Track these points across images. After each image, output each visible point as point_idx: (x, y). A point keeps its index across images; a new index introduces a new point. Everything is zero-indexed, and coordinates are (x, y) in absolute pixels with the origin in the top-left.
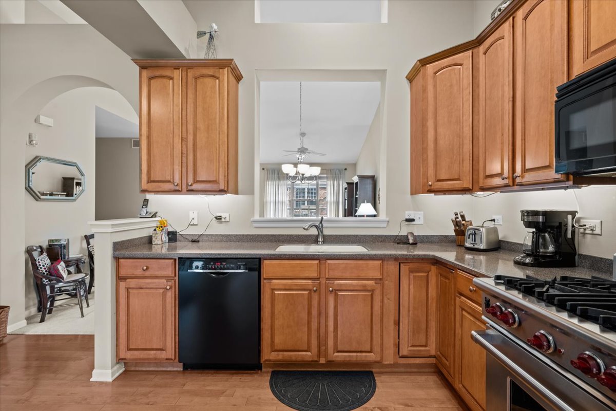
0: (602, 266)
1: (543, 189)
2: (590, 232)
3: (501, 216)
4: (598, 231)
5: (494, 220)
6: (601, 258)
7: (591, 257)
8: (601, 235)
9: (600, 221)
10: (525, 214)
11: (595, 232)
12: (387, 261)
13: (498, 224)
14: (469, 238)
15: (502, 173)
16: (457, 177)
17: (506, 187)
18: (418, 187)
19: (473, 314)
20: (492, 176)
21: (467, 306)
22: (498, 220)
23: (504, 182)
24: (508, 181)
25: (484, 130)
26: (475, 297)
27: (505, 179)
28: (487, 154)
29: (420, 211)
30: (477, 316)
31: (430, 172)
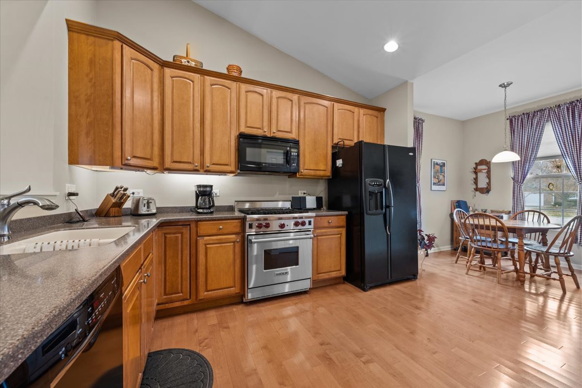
2: (215, 195)
5: (133, 193)
8: (219, 196)
11: (217, 195)
13: (138, 195)
14: (144, 206)
15: (192, 162)
16: (149, 157)
17: (195, 171)
18: (101, 158)
19: (219, 242)
20: (180, 162)
21: (213, 240)
22: (138, 193)
23: (195, 168)
24: (198, 168)
25: (170, 129)
26: (221, 232)
27: (196, 166)
28: (175, 147)
29: (73, 184)
30: (224, 241)
31: (128, 148)
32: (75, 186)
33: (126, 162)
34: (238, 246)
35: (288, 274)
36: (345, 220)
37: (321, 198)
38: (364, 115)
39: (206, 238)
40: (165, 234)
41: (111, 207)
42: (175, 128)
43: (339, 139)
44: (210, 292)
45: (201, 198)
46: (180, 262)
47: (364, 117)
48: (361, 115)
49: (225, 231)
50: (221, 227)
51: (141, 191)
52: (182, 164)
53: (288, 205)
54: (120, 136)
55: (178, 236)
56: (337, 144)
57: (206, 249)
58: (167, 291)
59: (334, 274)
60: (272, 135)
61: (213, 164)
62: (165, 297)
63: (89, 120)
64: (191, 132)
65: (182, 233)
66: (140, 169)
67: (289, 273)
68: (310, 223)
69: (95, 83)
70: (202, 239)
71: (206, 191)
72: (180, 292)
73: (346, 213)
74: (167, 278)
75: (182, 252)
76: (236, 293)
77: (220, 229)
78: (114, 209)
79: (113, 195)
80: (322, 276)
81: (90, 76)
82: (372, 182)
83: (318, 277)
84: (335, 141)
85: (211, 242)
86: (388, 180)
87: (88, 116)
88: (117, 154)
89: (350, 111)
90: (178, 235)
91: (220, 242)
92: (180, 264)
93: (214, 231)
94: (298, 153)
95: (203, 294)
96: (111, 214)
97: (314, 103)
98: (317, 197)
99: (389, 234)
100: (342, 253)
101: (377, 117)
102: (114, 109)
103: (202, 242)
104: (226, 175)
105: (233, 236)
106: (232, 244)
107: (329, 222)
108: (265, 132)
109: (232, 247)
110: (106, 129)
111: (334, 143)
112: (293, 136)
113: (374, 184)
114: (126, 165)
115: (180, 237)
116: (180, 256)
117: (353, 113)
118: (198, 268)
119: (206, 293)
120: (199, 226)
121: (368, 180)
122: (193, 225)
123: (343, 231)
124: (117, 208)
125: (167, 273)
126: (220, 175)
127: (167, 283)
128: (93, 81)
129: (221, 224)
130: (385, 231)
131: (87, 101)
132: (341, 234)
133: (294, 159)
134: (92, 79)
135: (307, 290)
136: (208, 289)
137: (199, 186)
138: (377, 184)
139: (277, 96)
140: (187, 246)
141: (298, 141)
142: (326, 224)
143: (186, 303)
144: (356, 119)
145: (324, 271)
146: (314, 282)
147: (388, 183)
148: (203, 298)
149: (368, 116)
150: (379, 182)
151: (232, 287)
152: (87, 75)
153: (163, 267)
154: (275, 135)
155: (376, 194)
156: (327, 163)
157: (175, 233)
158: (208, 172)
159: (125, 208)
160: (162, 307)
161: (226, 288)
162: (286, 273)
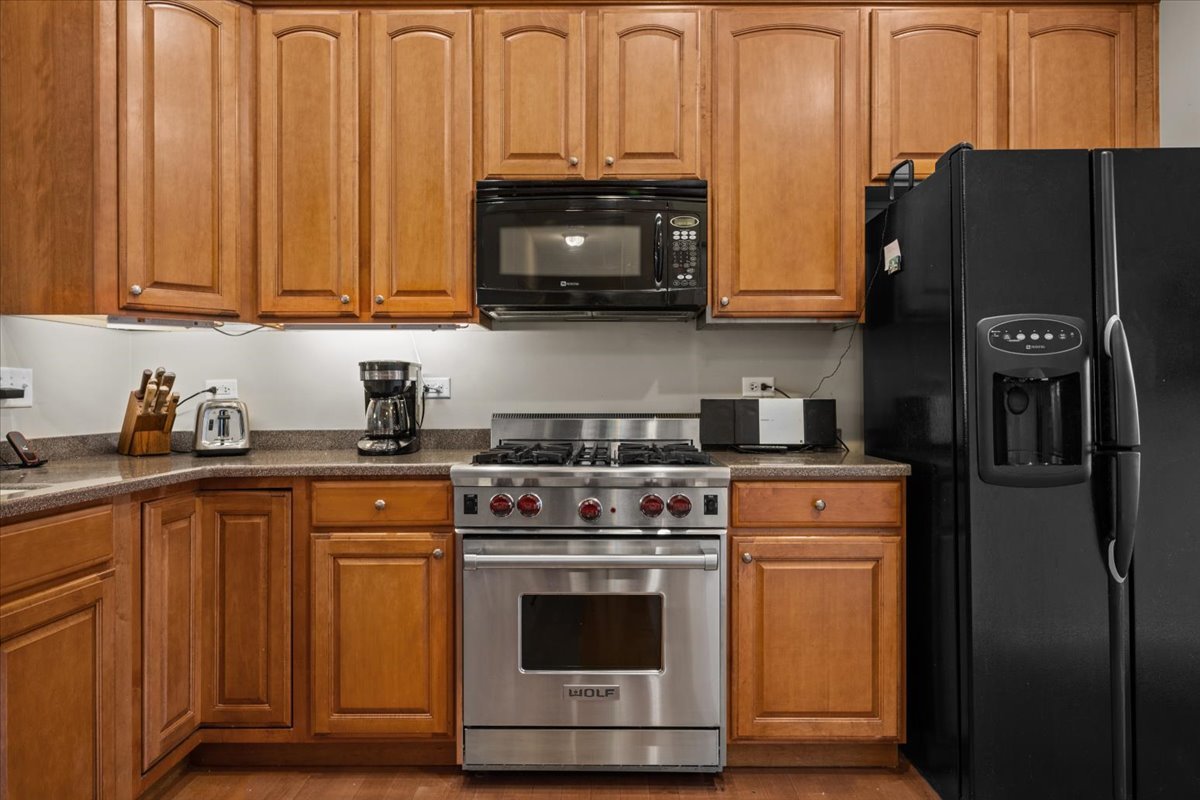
0: (454, 440)
1: (393, 327)
2: (435, 395)
3: (235, 381)
4: (445, 393)
5: (213, 390)
6: (452, 430)
7: (438, 431)
8: (449, 398)
9: (447, 379)
10: (367, 367)
11: (442, 395)
12: (117, 504)
13: (226, 397)
14: (211, 428)
15: (335, 291)
16: (206, 282)
17: (345, 319)
18: (67, 293)
19: (377, 552)
20: (302, 293)
21: (357, 543)
22: (226, 390)
23: (345, 308)
24: (355, 308)
25: (274, 193)
26: (382, 519)
27: (346, 302)
28: (288, 245)
29: (23, 365)
30: (392, 551)
31: (135, 258)
32: (31, 370)
33: (130, 300)
34: (439, 569)
35: (618, 697)
36: (896, 500)
37: (830, 405)
38: (1032, 35)
39: (336, 536)
40: (223, 514)
41: (136, 430)
42: (286, 187)
43: (902, 155)
44: (349, 717)
45: (375, 404)
46: (262, 604)
47: (1035, 41)
48: (1019, 36)
49: (397, 518)
50: (381, 502)
51: (232, 383)
52: (306, 299)
53: (691, 432)
54: (114, 228)
55: (259, 523)
56: (891, 178)
57: (337, 570)
58: (226, 691)
59: (839, 727)
60: (600, 176)
61: (399, 293)
62: (221, 707)
63: (42, 191)
64: (333, 197)
65: (267, 514)
66: (197, 319)
67: (622, 694)
68: (711, 506)
69: (54, 88)
70: (324, 538)
71: (388, 383)
72: (265, 700)
73: (903, 468)
74: (227, 650)
75: (269, 572)
76: (435, 735)
77: (379, 508)
78: (145, 433)
79: (140, 395)
80: (785, 725)
81: (45, 73)
82: (1014, 329)
83: (765, 726)
84: (882, 168)
85: (353, 550)
86: (1115, 319)
87: (39, 182)
88: (105, 278)
89: (959, 30)
90: (257, 520)
91: (381, 553)
92: (263, 613)
93: (362, 516)
94: (701, 229)
95: (328, 720)
96: (138, 449)
97: (777, 28)
98: (808, 405)
99: (1121, 580)
100: (882, 644)
101: (1111, 35)
102: (95, 155)
103: (321, 545)
104: (454, 327)
105: (424, 536)
106: (421, 562)
107: (816, 507)
108: (574, 165)
109: (421, 575)
110: (80, 212)
111: (874, 175)
112: (688, 167)
113: (1028, 340)
114: (129, 309)
115: (262, 527)
116: (263, 586)
117: (975, 34)
118: (313, 632)
119: (336, 717)
120: (315, 494)
121: (988, 324)
122: (300, 492)
123: (890, 549)
124: (157, 432)
125: (227, 636)
126: (434, 329)
127: (227, 667)
128: (50, 83)
129: (380, 493)
130: (1101, 566)
131: (38, 139)
132: (877, 560)
133: (684, 256)
134: (47, 79)
135: (713, 770)
136: (344, 704)
137: (365, 367)
138: (1042, 340)
139: (622, 29)
140: (283, 556)
141: (704, 186)
142: (804, 515)
143: (279, 737)
144: (988, 59)
145: (791, 708)
146: (736, 743)
147: (1115, 330)
148: (325, 730)
149: (1058, 37)
150: (1055, 328)
151: (423, 712)
152: (38, 71)
153: (217, 614)
154: (611, 172)
155: (1042, 388)
156: (838, 259)
157: (249, 515)
158: (385, 319)
159: (176, 432)
160: (214, 736)
161: (401, 711)
162: (609, 692)
